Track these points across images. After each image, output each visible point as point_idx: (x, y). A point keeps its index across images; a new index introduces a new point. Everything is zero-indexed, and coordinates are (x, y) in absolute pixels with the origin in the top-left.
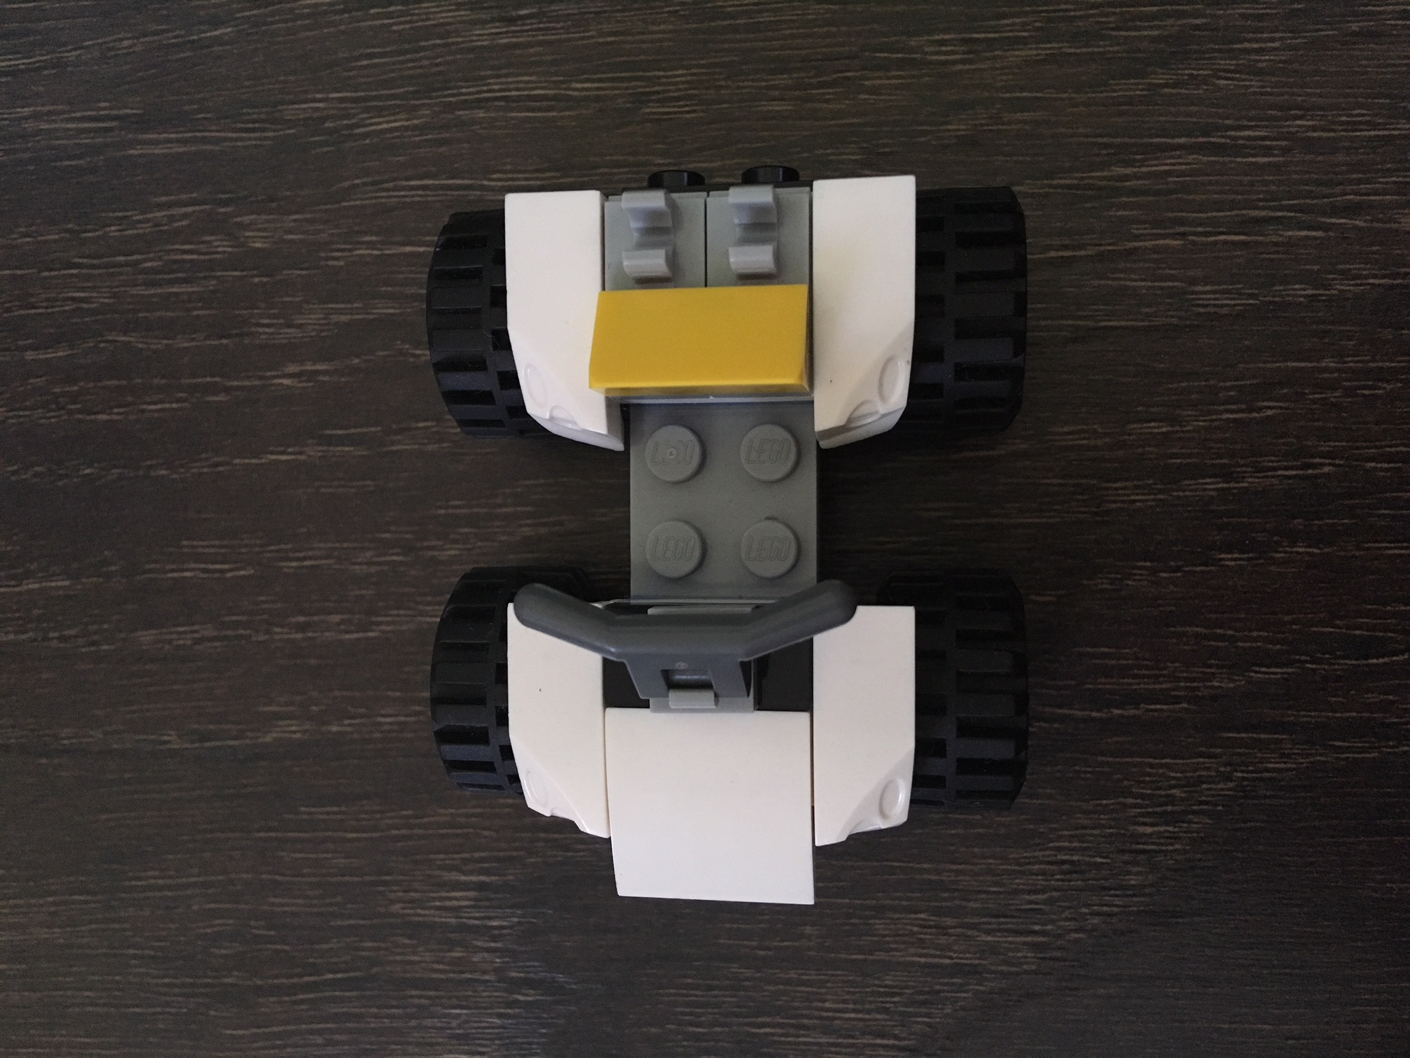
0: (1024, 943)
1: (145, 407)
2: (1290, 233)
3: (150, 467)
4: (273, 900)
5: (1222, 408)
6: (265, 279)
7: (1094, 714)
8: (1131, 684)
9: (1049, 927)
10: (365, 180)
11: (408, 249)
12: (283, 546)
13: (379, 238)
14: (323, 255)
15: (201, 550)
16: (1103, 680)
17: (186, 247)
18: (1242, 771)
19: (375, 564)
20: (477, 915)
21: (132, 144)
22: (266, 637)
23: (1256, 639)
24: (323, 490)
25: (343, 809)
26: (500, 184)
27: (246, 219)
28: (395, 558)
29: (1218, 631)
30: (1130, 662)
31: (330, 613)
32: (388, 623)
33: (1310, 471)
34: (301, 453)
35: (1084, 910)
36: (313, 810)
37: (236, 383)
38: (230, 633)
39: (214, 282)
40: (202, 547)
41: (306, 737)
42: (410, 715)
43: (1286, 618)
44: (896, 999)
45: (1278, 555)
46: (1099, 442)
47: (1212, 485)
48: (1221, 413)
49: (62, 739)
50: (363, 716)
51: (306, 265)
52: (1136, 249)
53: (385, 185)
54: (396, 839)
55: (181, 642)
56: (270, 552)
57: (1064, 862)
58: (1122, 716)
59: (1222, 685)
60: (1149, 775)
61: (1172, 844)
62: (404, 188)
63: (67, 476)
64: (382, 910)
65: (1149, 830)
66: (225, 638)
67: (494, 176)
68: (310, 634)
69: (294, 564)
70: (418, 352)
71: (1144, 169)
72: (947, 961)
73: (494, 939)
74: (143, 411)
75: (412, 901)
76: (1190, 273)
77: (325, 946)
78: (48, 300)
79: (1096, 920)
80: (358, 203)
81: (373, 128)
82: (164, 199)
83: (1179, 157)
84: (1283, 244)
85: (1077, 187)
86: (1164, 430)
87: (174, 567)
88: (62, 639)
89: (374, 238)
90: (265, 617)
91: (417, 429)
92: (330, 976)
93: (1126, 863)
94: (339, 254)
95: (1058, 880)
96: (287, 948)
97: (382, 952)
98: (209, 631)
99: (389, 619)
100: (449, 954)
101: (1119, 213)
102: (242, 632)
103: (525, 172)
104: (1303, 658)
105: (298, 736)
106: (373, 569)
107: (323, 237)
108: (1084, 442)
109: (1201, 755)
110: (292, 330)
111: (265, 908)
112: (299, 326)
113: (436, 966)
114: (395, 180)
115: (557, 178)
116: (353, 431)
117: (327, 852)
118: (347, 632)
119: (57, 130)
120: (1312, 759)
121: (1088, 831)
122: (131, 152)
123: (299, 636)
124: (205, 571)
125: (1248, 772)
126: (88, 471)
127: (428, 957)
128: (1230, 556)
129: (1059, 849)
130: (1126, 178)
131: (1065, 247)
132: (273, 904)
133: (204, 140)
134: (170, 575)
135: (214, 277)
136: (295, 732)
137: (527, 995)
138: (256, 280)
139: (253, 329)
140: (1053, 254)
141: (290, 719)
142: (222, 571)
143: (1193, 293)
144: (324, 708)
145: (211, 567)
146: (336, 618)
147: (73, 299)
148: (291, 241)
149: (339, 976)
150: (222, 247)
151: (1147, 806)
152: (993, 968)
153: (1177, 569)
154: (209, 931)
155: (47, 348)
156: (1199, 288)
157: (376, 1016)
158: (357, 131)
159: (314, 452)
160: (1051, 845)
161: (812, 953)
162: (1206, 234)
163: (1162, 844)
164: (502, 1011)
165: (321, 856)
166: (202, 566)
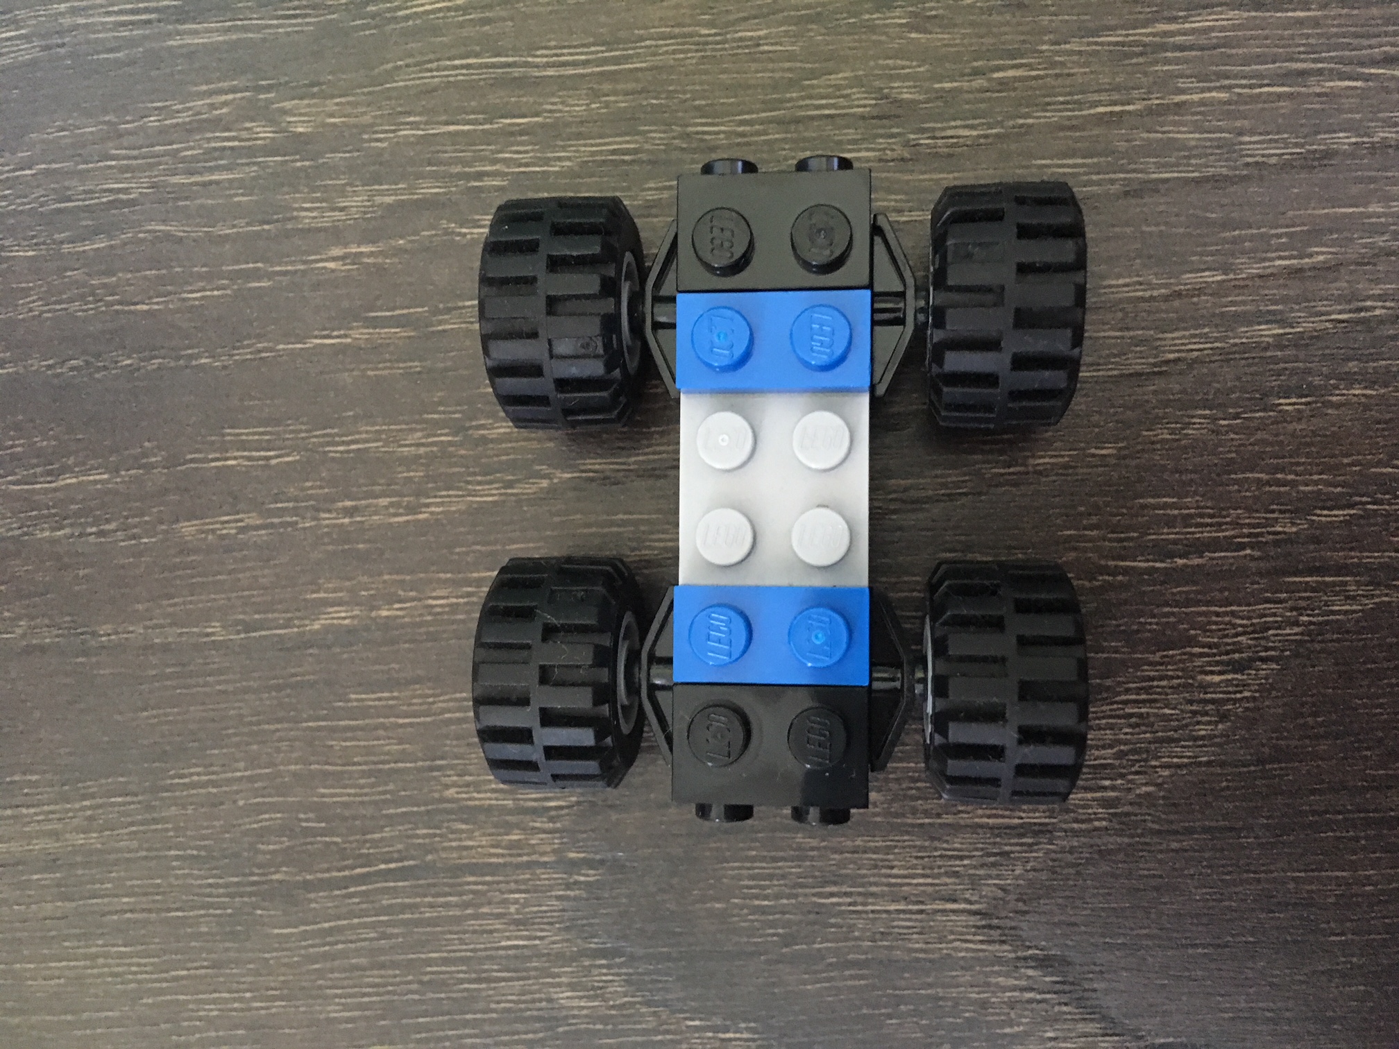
0: (1094, 800)
1: (185, 295)
2: (1332, 84)
3: (191, 357)
4: (322, 791)
5: (1274, 255)
6: (307, 163)
7: (1158, 565)
8: (1193, 533)
9: (1119, 782)
10: (409, 61)
11: (452, 128)
12: (329, 431)
13: (423, 119)
14: (366, 136)
15: (244, 437)
16: (1165, 530)
17: (226, 134)
18: (1308, 615)
19: (423, 445)
20: (534, 796)
21: (170, 35)
22: (313, 523)
23: (1316, 483)
24: (370, 373)
25: (395, 694)
26: (545, 60)
27: (288, 105)
28: (443, 438)
29: (1279, 476)
30: (1193, 511)
31: (377, 497)
32: (437, 504)
33: (1363, 314)
34: (346, 336)
35: (1154, 763)
36: (363, 696)
37: (278, 268)
38: (276, 520)
39: (255, 168)
40: (247, 434)
41: (356, 622)
42: (462, 597)
43: (1346, 461)
44: (966, 862)
45: (1334, 399)
46: (1155, 293)
47: (1268, 332)
48: (1272, 260)
49: (102, 636)
50: (413, 599)
51: (350, 148)
52: (1184, 103)
53: (429, 66)
54: (450, 722)
55: (224, 532)
56: (316, 436)
57: (1131, 715)
58: (1185, 566)
59: (1287, 530)
60: (1216, 623)
61: (1240, 692)
62: (446, 68)
63: (105, 368)
64: (436, 795)
65: (1217, 678)
66: (272, 525)
67: (539, 53)
68: (358, 519)
69: (341, 448)
70: (464, 230)
71: (1187, 26)
72: (1017, 821)
73: (552, 819)
74: (184, 300)
75: (468, 785)
76: (1238, 124)
77: (377, 836)
78: (85, 192)
79: (1166, 773)
80: (401, 84)
81: (415, 10)
82: (204, 88)
83: (1221, 13)
84: (1326, 94)
85: (1123, 44)
86: (1219, 278)
87: (218, 455)
88: (101, 533)
89: (417, 119)
90: (312, 503)
91: (464, 307)
92: (383, 866)
93: (1194, 713)
94: (382, 136)
95: (1126, 734)
96: (338, 840)
97: (437, 839)
98: (253, 519)
99: (438, 500)
100: (506, 837)
101: (1166, 68)
102: (289, 519)
103: (570, 47)
104: (1364, 499)
105: (347, 622)
106: (422, 450)
107: (367, 119)
108: (1140, 294)
109: (1268, 601)
110: (337, 213)
111: (315, 799)
112: (342, 209)
113: (493, 851)
114: (438, 60)
115: (602, 52)
116: (398, 312)
117: (378, 739)
118: (396, 515)
119: (93, 24)
120: (1377, 600)
121: (1155, 683)
122: (171, 43)
123: (347, 520)
124: (249, 459)
125: (1313, 616)
126: (128, 362)
127: (484, 841)
128: (1288, 401)
129: (1126, 702)
130: (1172, 34)
131: (1115, 103)
132: (323, 796)
133: (245, 29)
134: (213, 464)
135: (254, 164)
136: (344, 618)
137: (588, 875)
138: (299, 164)
139: (295, 213)
140: (1101, 109)
141: (339, 605)
142: (268, 458)
143: (1241, 143)
144: (372, 592)
145: (254, 454)
146: (384, 501)
147: (110, 191)
148: (334, 125)
149: (392, 866)
150: (264, 133)
151: (1215, 655)
152: (1064, 826)
153: (1237, 416)
154: (255, 826)
155: (84, 240)
156: (1247, 139)
157: (431, 906)
158: (401, 13)
159: (359, 334)
160: (1118, 699)
161: (878, 819)
162: (1251, 87)
163: (1230, 693)
164: (561, 893)
165: (371, 743)
166: (246, 453)
